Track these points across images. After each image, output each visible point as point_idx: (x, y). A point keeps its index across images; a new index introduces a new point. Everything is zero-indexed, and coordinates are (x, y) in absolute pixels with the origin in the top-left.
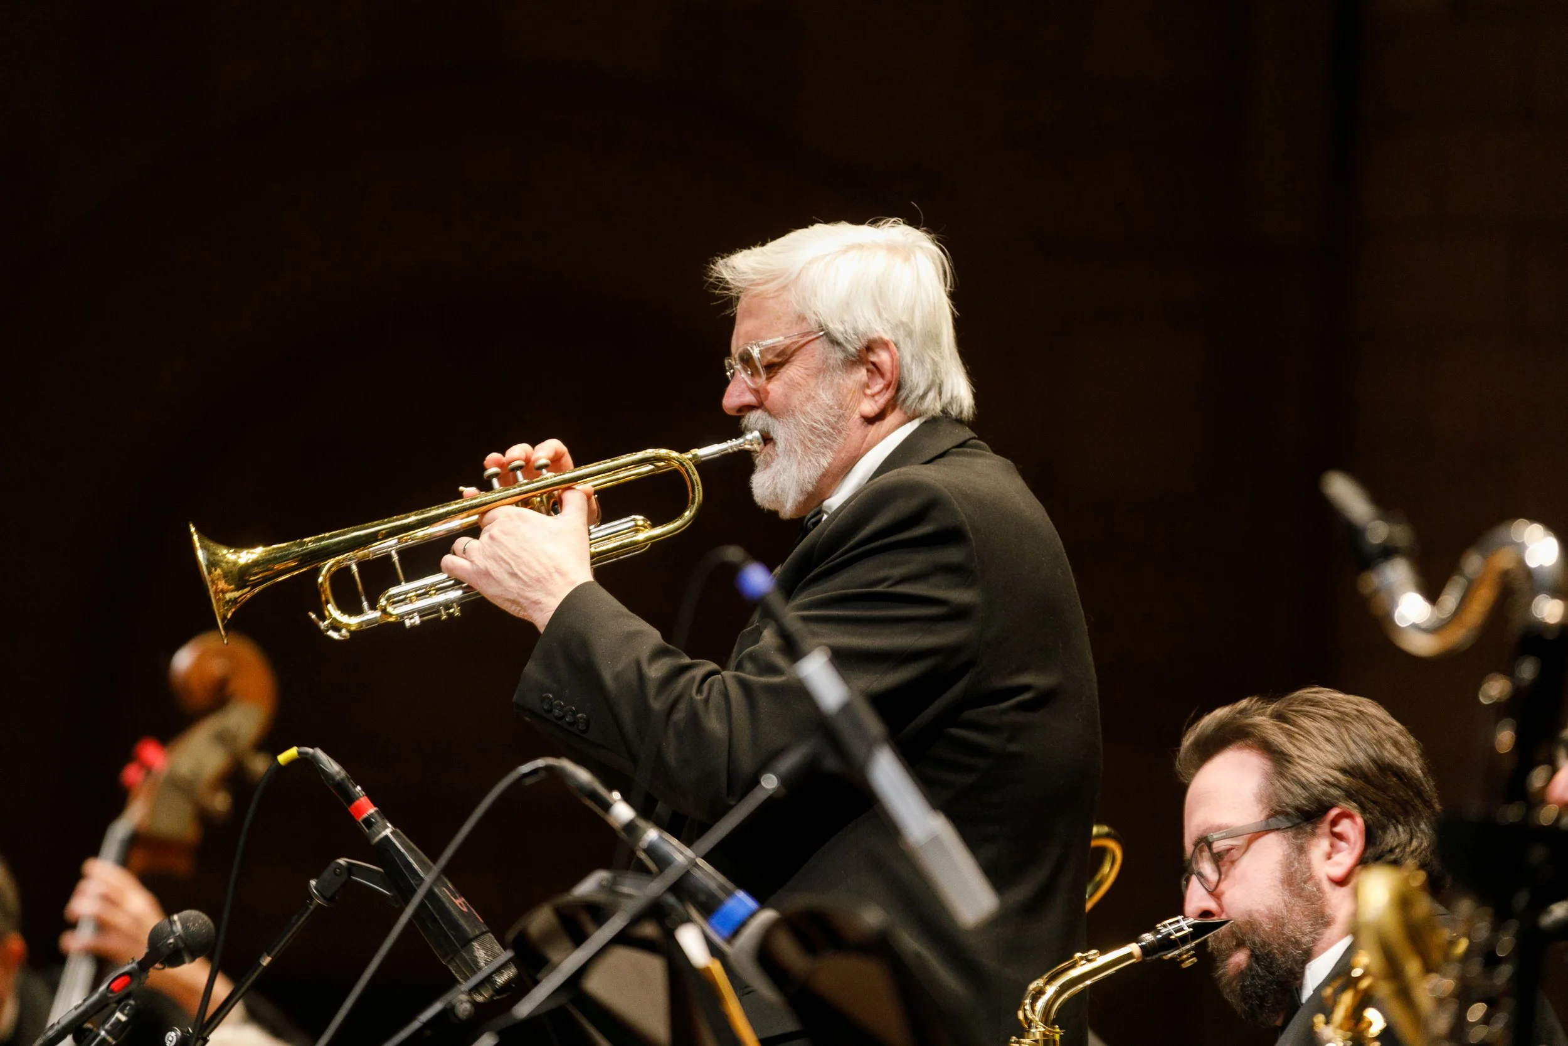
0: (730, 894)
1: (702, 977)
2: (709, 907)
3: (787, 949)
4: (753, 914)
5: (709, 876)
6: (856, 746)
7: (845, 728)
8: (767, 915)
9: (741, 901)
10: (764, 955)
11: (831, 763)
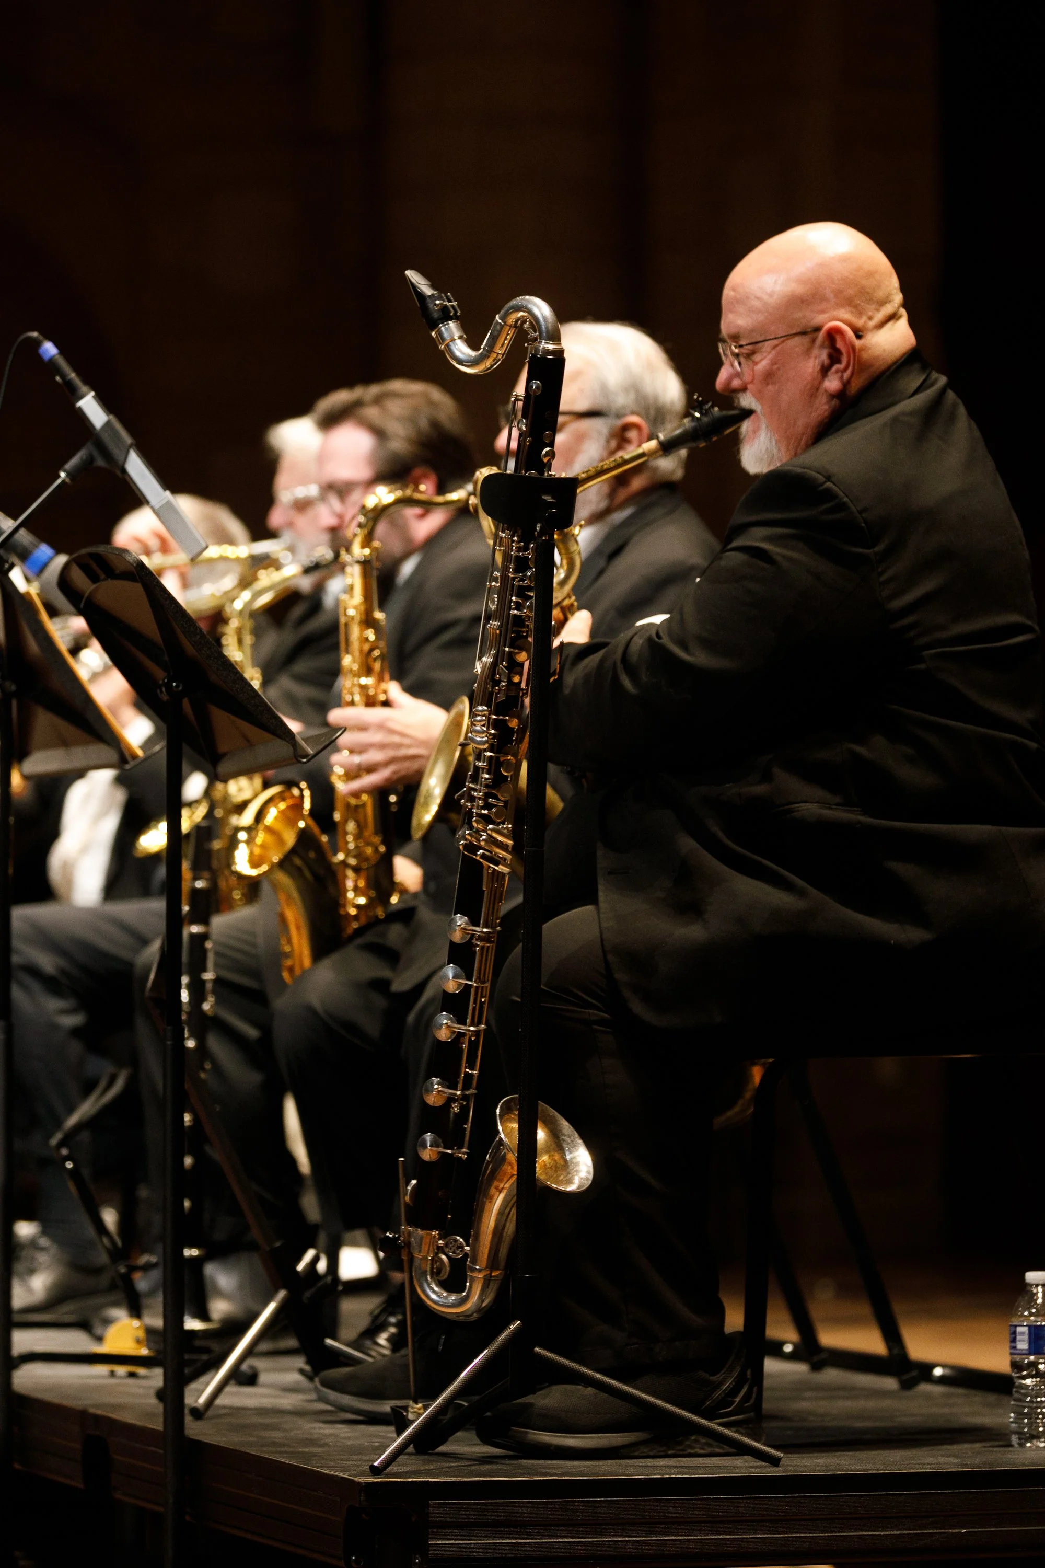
0: (36, 547)
1: (25, 599)
2: (24, 556)
3: (78, 577)
4: (51, 559)
5: (24, 536)
6: (116, 452)
7: (106, 438)
8: (62, 559)
9: (44, 550)
10: (64, 582)
11: (100, 462)
